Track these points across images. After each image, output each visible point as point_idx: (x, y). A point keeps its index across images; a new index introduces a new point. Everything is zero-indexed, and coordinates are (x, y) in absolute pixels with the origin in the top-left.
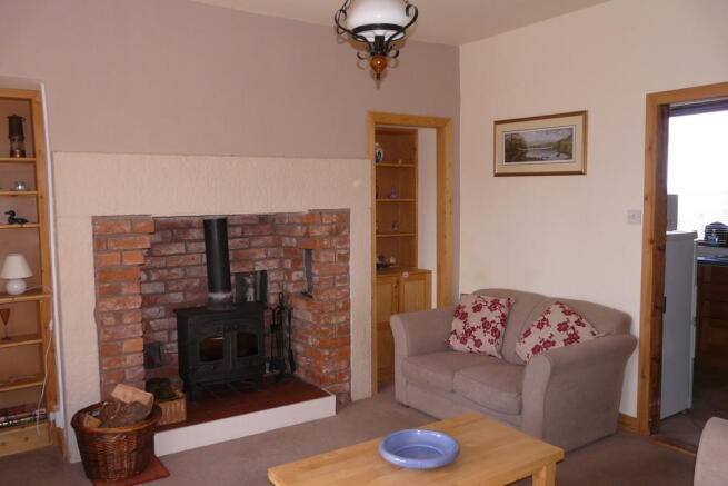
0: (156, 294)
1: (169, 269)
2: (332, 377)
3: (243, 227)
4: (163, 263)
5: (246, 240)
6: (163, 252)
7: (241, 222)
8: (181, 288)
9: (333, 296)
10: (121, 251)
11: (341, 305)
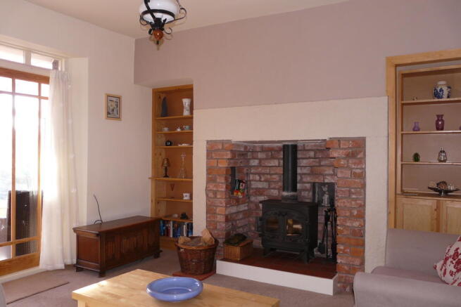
0: (263, 188)
1: (271, 175)
2: (346, 267)
3: (316, 151)
4: (268, 171)
5: (317, 160)
6: (267, 164)
7: (314, 148)
8: (277, 187)
9: (348, 205)
10: (217, 159)
11: (355, 213)
